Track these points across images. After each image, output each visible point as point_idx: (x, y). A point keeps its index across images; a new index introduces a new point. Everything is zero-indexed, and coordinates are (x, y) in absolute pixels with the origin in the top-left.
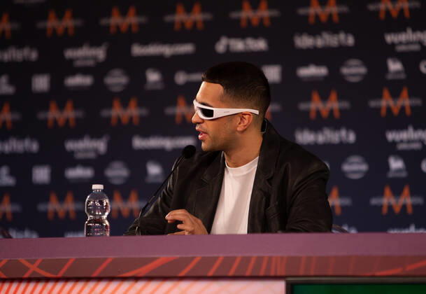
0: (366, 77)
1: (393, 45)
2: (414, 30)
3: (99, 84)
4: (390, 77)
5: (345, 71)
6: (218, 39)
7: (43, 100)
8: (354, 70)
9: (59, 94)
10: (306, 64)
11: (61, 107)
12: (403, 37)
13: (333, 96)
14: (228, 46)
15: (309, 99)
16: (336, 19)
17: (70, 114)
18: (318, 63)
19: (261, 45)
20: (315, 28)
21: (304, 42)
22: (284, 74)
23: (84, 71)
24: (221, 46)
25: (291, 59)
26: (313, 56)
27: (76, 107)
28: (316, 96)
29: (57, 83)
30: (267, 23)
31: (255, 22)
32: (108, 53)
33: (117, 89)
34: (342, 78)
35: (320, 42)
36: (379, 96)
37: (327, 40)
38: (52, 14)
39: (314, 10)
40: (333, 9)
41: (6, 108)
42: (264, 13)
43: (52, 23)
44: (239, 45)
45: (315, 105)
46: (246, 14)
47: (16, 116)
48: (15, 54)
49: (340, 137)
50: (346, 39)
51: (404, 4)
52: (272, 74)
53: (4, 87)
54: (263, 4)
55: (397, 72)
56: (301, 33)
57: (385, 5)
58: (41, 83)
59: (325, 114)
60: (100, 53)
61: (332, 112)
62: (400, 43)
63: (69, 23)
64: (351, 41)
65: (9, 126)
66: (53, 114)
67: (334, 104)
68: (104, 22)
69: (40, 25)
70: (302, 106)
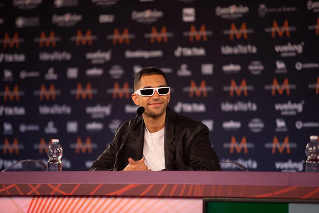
0: (263, 72)
1: (280, 53)
2: (292, 44)
3: (106, 74)
4: (277, 72)
5: (251, 68)
6: (176, 48)
7: (73, 83)
8: (256, 67)
9: (83, 79)
10: (228, 64)
11: (84, 87)
12: (285, 48)
13: (244, 82)
14: (182, 53)
15: (229, 84)
16: (246, 37)
17: (89, 91)
18: (235, 63)
19: (201, 52)
20: (233, 43)
21: (227, 50)
22: (214, 69)
23: (98, 66)
24: (178, 53)
25: (219, 60)
26: (232, 59)
27: (93, 87)
28: (233, 83)
29: (82, 73)
30: (205, 39)
31: (198, 38)
32: (112, 55)
33: (116, 77)
34: (249, 72)
35: (236, 51)
36: (271, 83)
37: (240, 49)
38: (79, 33)
39: (233, 31)
40: (244, 31)
41: (52, 87)
42: (204, 33)
43: (79, 38)
44: (188, 52)
45: (233, 88)
46: (193, 33)
47: (58, 92)
48: (57, 56)
49: (248, 107)
50: (252, 49)
51: (287, 29)
52: (207, 69)
53: (51, 75)
54: (203, 28)
55: (282, 69)
56: (225, 45)
57: (275, 29)
58: (73, 73)
59: (239, 93)
60: (107, 56)
61: (243, 92)
62: (284, 52)
63: (89, 38)
64: (254, 50)
65: (54, 98)
66: (79, 91)
67: (244, 88)
68: (109, 37)
69: (72, 39)
70: (225, 88)
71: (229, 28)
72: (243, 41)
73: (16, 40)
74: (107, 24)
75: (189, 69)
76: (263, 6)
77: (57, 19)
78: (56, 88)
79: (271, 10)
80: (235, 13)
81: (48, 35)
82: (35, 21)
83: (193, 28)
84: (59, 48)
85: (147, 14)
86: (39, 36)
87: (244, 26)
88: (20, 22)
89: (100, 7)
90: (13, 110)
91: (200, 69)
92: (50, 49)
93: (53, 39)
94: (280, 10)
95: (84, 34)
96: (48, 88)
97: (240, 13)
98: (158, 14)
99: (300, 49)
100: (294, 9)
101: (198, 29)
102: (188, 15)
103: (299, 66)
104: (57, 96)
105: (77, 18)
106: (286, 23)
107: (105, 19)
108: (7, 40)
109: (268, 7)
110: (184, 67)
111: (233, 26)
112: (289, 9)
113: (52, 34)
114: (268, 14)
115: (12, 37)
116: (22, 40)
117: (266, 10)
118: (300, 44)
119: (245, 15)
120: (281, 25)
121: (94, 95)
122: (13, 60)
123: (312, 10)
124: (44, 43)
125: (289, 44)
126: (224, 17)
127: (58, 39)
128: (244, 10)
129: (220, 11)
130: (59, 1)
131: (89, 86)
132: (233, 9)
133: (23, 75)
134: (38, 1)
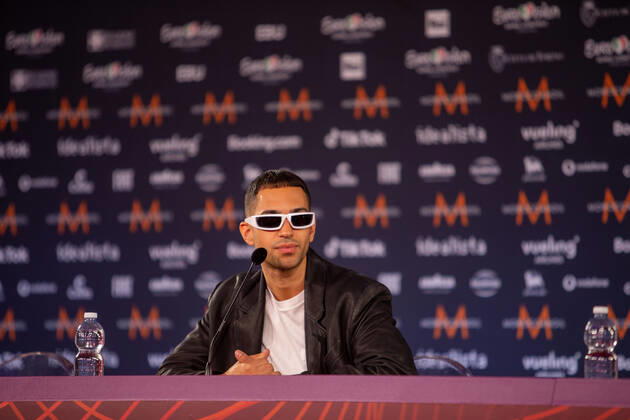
0: (500, 178)
1: (531, 142)
3: (190, 183)
4: (527, 179)
6: (327, 132)
7: (125, 200)
8: (485, 170)
10: (429, 162)
11: (146, 208)
12: (542, 133)
13: (461, 199)
14: (339, 141)
15: (432, 203)
16: (465, 110)
18: (444, 161)
19: (377, 139)
20: (441, 121)
21: (427, 136)
22: (404, 173)
23: (174, 167)
24: (331, 140)
25: (412, 156)
27: (163, 208)
28: (440, 199)
29: (141, 180)
30: (385, 114)
31: (371, 113)
32: (202, 145)
33: (211, 188)
34: (471, 179)
35: (446, 137)
36: (515, 201)
37: (454, 134)
38: (136, 101)
39: (440, 99)
40: (462, 98)
41: (83, 208)
42: (382, 102)
43: (136, 111)
44: (351, 139)
45: (439, 210)
46: (360, 103)
47: (94, 218)
48: (93, 146)
49: (468, 248)
50: (477, 134)
51: (545, 94)
52: (390, 173)
53: (81, 184)
54: (381, 92)
55: (536, 174)
56: (424, 126)
57: (522, 95)
58: (123, 180)
59: (451, 220)
60: (192, 146)
61: (458, 218)
62: (540, 140)
63: (156, 110)
64: (482, 136)
65: (85, 229)
66: (136, 216)
67: (462, 210)
68: (196, 110)
69: (123, 113)
70: (425, 211)
71: (432, 92)
72: (460, 119)
73: (12, 116)
74: (191, 85)
75: (353, 171)
76: (497, 51)
77: (93, 74)
78: (90, 210)
79: (515, 59)
80: (443, 64)
81: (74, 106)
82: (48, 79)
83: (361, 92)
84: (97, 130)
85: (271, 64)
86: (57, 107)
87: (461, 88)
88: (19, 80)
89: (178, 51)
90: (5, 253)
91: (374, 173)
92: (78, 133)
93: (84, 113)
94: (531, 58)
95: (146, 103)
96: (73, 210)
97: (454, 64)
98: (293, 65)
99: (570, 133)
100: (558, 56)
101: (371, 94)
102: (351, 67)
103: (569, 168)
104: (92, 226)
105: (133, 72)
106: (544, 84)
107: (188, 73)
109: (508, 50)
110: (343, 168)
111: (440, 89)
112: (548, 57)
113: (83, 103)
114: (508, 66)
115: (2, 108)
116: (23, 116)
118: (571, 123)
119: (463, 67)
120: (533, 86)
121: (165, 224)
122: (5, 154)
123: (595, 58)
124: (67, 122)
125: (550, 125)
126: (423, 71)
127: (95, 113)
128: (461, 57)
129: (415, 60)
130: (97, 40)
131: (155, 206)
132: (439, 56)
133: (25, 184)
134: (55, 39)
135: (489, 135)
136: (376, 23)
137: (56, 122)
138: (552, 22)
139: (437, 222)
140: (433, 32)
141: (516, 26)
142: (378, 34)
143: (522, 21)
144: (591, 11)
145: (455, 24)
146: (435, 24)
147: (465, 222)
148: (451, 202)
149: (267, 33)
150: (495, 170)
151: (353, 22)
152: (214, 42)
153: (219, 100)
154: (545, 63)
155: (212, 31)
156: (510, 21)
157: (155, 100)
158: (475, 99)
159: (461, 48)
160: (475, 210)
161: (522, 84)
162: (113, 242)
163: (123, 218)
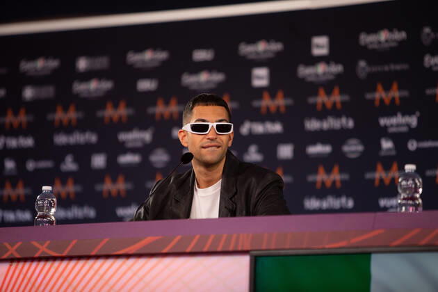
0: (363, 154)
1: (386, 127)
2: (404, 114)
3: (145, 161)
4: (383, 154)
5: (346, 149)
6: (242, 123)
7: (100, 175)
8: (353, 148)
9: (113, 169)
10: (314, 143)
11: (114, 181)
12: (394, 121)
13: (336, 169)
14: (250, 130)
15: (316, 172)
16: (339, 106)
17: (121, 186)
18: (324, 143)
19: (277, 128)
20: (322, 114)
21: (313, 125)
22: (295, 151)
23: (134, 151)
24: (245, 130)
25: (301, 139)
26: (319, 137)
27: (126, 180)
28: (321, 170)
29: (111, 161)
30: (282, 110)
31: (273, 109)
32: (154, 136)
33: (159, 166)
34: (343, 155)
35: (325, 125)
36: (374, 169)
37: (331, 123)
38: (109, 105)
39: (321, 99)
40: (337, 98)
41: (70, 181)
42: (281, 102)
43: (109, 113)
44: (259, 128)
45: (321, 177)
46: (266, 102)
47: (78, 188)
48: (78, 138)
49: (341, 204)
50: (347, 123)
51: (395, 93)
52: (286, 151)
53: (69, 165)
54: (280, 94)
55: (389, 150)
56: (310, 118)
57: (379, 94)
58: (99, 161)
59: (329, 184)
60: (147, 136)
61: (334, 182)
62: (392, 126)
63: (123, 111)
64: (351, 124)
65: (72, 196)
66: (108, 187)
67: (336, 176)
68: (151, 110)
69: (100, 114)
70: (311, 178)
71: (316, 94)
72: (335, 112)
73: (23, 118)
74: (148, 93)
75: (260, 151)
76: (362, 64)
77: (80, 88)
78: (76, 182)
79: (375, 69)
80: (324, 74)
81: (66, 109)
82: (48, 92)
83: (266, 95)
84: (81, 126)
85: (204, 77)
86: (54, 111)
87: (336, 91)
88: (29, 93)
89: (139, 69)
90: (15, 214)
91: (275, 152)
92: (68, 129)
93: (73, 115)
94: (386, 68)
95: (116, 106)
96: (64, 183)
97: (332, 74)
98: (218, 77)
99: (413, 121)
100: (405, 67)
101: (273, 96)
102: (260, 78)
103: (412, 145)
104: (77, 194)
105: (107, 85)
106: (395, 86)
107: (146, 85)
108: (9, 119)
109: (370, 63)
110: (253, 149)
111: (322, 92)
112: (398, 67)
113: (72, 108)
114: (371, 76)
115: (16, 113)
116: (31, 118)
117: (368, 69)
118: (414, 113)
119: (338, 76)
120: (387, 88)
121: (128, 192)
122: (18, 145)
123: (431, 67)
124: (61, 121)
125: (399, 115)
126: (310, 79)
127: (80, 115)
128: (337, 69)
129: (305, 71)
130: (82, 64)
131: (121, 179)
132: (321, 69)
133: (31, 165)
134: (54, 64)
135: (356, 123)
136: (276, 47)
137: (53, 121)
138: (401, 43)
139: (319, 186)
140: (317, 52)
141: (376, 46)
142: (278, 54)
143: (380, 43)
144: (428, 35)
145: (332, 45)
146: (318, 46)
147: (338, 185)
148: (329, 171)
149: (201, 55)
150: (360, 148)
151: (261, 47)
152: (164, 63)
153: (167, 103)
154: (396, 72)
155: (162, 55)
156: (371, 43)
157: (122, 105)
158: (346, 98)
159: (337, 62)
160: (346, 177)
161: (380, 87)
162: (90, 205)
163: (98, 188)
